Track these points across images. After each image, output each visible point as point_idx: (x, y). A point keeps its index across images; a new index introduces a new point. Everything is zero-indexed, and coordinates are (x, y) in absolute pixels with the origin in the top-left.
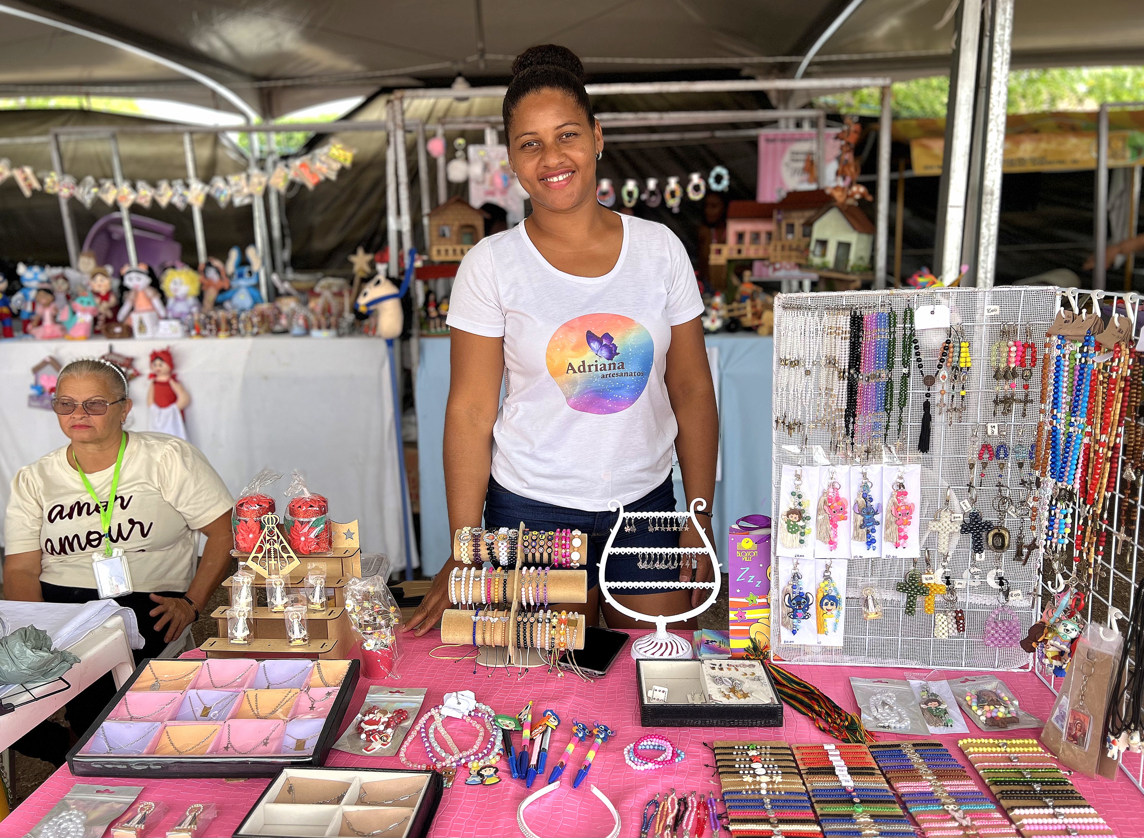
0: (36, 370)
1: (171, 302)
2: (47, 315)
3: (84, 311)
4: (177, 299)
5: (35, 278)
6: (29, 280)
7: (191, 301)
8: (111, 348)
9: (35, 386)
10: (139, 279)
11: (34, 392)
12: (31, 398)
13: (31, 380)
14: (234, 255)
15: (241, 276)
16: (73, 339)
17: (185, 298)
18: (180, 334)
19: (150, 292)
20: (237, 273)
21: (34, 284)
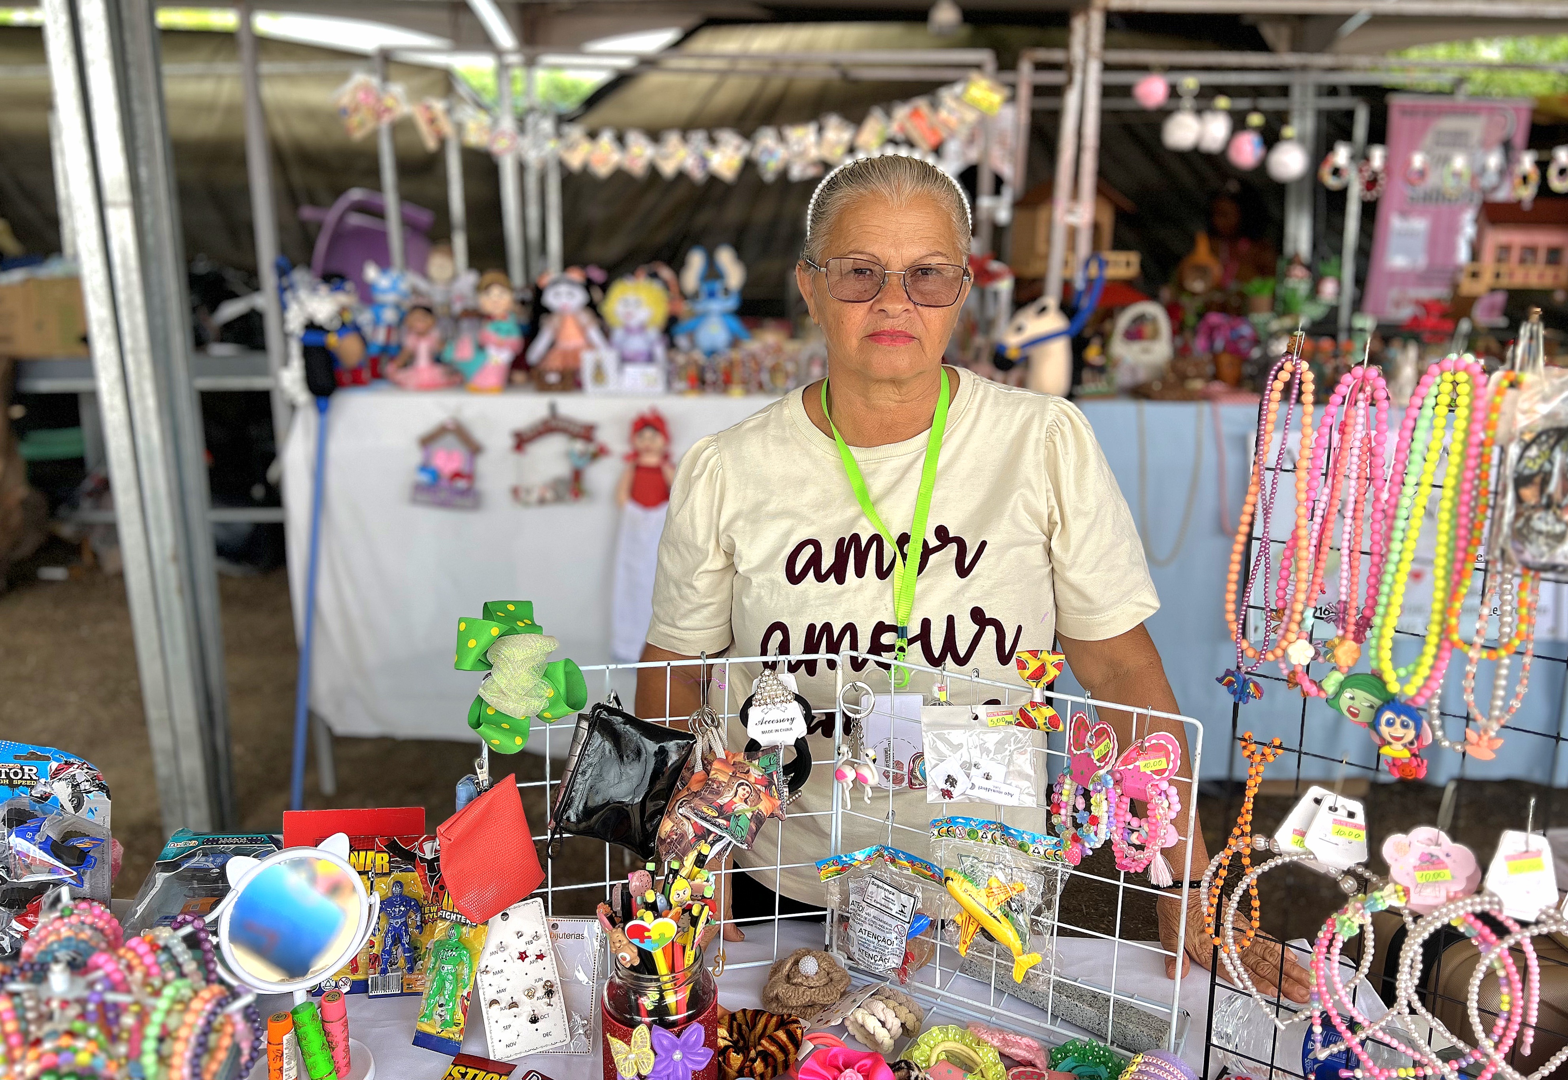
0: (428, 441)
1: (618, 335)
2: (423, 349)
3: (500, 346)
4: (629, 330)
5: (394, 288)
6: (384, 291)
7: (653, 333)
8: (553, 408)
9: (424, 468)
10: (570, 294)
11: (424, 478)
12: (419, 488)
13: (416, 457)
14: (696, 261)
15: (712, 295)
16: (481, 390)
17: (642, 328)
18: (660, 387)
19: (586, 318)
20: (705, 288)
21: (390, 298)
